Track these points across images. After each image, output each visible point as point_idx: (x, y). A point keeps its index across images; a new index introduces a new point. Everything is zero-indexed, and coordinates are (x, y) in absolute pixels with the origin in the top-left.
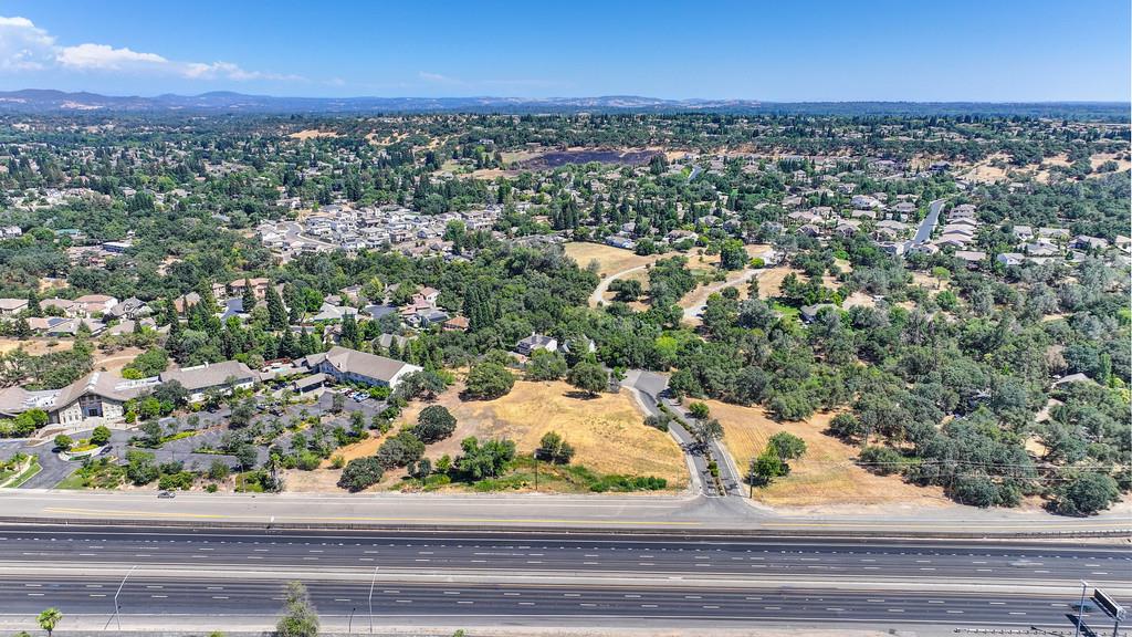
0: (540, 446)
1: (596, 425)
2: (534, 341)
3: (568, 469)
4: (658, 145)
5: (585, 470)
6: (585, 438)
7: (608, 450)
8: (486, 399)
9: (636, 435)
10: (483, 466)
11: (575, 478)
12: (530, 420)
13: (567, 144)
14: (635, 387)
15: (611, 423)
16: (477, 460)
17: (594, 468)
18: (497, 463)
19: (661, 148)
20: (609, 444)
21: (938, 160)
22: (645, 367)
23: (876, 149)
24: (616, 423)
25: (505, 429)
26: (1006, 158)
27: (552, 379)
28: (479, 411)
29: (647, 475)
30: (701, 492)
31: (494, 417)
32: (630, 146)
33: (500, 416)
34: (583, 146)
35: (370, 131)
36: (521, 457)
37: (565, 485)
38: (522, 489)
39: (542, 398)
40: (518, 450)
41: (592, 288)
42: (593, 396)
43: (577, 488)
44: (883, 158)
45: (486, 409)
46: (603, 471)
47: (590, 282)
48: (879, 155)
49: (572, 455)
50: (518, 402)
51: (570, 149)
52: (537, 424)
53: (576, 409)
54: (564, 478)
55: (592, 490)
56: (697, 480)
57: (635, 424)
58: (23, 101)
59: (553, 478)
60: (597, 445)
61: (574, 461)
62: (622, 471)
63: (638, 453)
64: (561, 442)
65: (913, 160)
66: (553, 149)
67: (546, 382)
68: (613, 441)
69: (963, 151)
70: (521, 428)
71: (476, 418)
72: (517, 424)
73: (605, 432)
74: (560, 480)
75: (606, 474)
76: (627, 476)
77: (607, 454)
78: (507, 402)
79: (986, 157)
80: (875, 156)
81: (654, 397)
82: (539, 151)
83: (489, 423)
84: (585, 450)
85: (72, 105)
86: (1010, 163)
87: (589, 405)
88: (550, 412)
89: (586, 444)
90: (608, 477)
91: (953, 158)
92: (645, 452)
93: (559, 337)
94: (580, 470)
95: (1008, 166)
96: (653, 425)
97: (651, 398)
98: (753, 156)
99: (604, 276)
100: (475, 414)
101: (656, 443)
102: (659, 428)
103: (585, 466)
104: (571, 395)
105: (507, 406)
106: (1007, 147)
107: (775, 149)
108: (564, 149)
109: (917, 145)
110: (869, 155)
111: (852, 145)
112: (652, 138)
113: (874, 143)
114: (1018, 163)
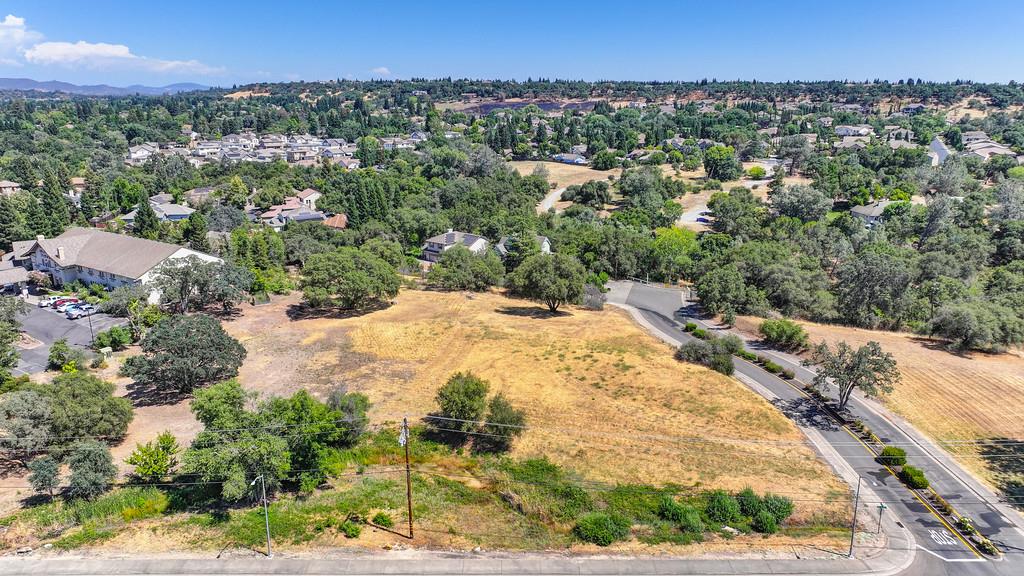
0: (437, 408)
1: (569, 360)
2: (450, 239)
3: (505, 467)
4: (599, 96)
5: (551, 470)
6: (548, 389)
7: (605, 418)
8: (339, 316)
9: (668, 382)
10: (251, 467)
11: (527, 496)
12: (423, 353)
13: (504, 95)
14: (628, 303)
15: (604, 358)
16: (231, 450)
17: (578, 467)
18: (304, 459)
19: (603, 99)
20: (604, 402)
21: (909, 103)
22: (637, 276)
23: (837, 95)
24: (614, 358)
25: (364, 370)
26: (983, 101)
27: (478, 289)
28: (315, 337)
29: (732, 483)
30: (911, 541)
31: (346, 347)
32: (570, 97)
33: (360, 345)
34: (521, 96)
35: (303, 91)
36: (388, 436)
37: (497, 521)
38: (368, 535)
39: (455, 314)
40: (376, 419)
41: (540, 195)
42: (554, 312)
43: (536, 531)
44: (847, 102)
45: (333, 332)
46: (602, 475)
47: (537, 186)
48: (841, 100)
49: (517, 432)
50: (403, 321)
51: (507, 100)
52: (438, 361)
53: (524, 333)
54: (495, 495)
55: (579, 534)
56: (870, 496)
57: (658, 359)
59: (463, 496)
60: (579, 406)
61: (522, 447)
62: (656, 473)
63: (682, 423)
64: (490, 396)
65: (881, 105)
66: (490, 100)
67: (467, 293)
68: (616, 395)
69: (935, 95)
70: (399, 367)
71: (307, 348)
72: (394, 360)
73: (592, 376)
74: (483, 501)
75: (612, 481)
76: (674, 489)
77: (607, 427)
78: (382, 320)
79: (960, 100)
80: (837, 101)
81: (672, 318)
82: (474, 102)
83: (332, 357)
84: (549, 417)
86: (989, 105)
87: (550, 327)
88: (468, 337)
89: (549, 402)
90: (619, 491)
91: (924, 100)
92: (700, 421)
93: (491, 234)
94: (538, 471)
95: (988, 109)
96: (698, 360)
97: (665, 318)
98: (706, 101)
99: (555, 186)
100: (305, 342)
101: (720, 400)
102: (715, 366)
103: (553, 459)
104: (512, 311)
105: (379, 327)
106: (982, 90)
107: (728, 96)
108: (501, 100)
109: (883, 89)
110: (831, 101)
111: (811, 91)
112: (594, 89)
113: (835, 88)
114: (999, 104)
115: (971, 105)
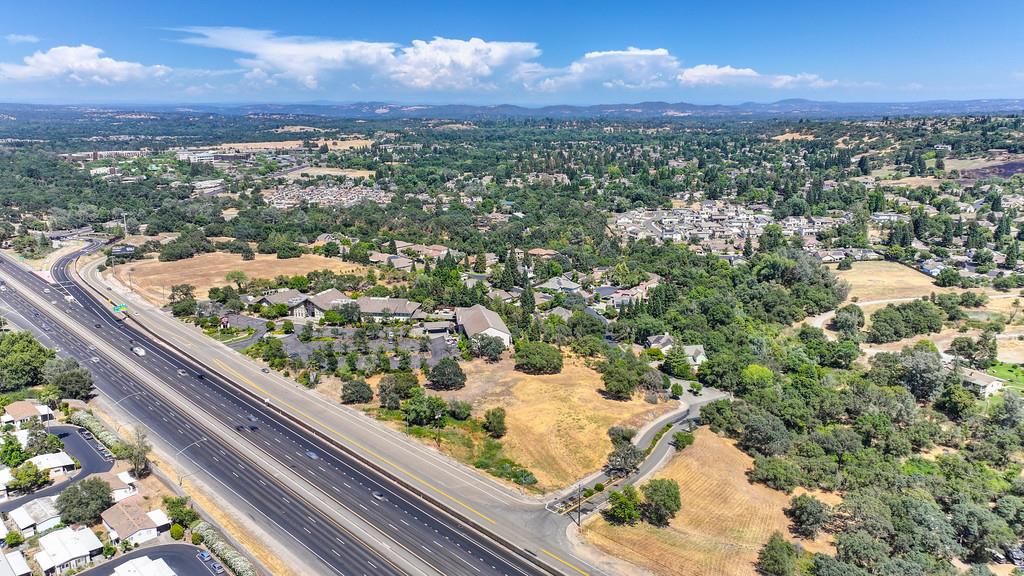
1: (569, 419)
6: (542, 425)
8: (529, 373)
9: (585, 438)
15: (584, 421)
16: (413, 407)
17: (508, 450)
20: (551, 436)
24: (586, 423)
25: (501, 398)
31: (510, 387)
33: (516, 388)
36: (476, 421)
37: (465, 453)
39: (572, 385)
43: (470, 458)
45: (515, 379)
49: (506, 434)
50: (546, 383)
53: (578, 402)
56: (566, 493)
57: (602, 430)
58: (640, 111)
59: (468, 444)
66: (1021, 158)
68: (557, 436)
71: (497, 384)
73: (564, 427)
74: (469, 448)
75: (507, 458)
76: (520, 465)
78: (540, 379)
82: (1000, 159)
83: (500, 390)
85: (671, 113)
88: (555, 397)
89: (535, 430)
90: (505, 460)
92: (566, 454)
99: (854, 300)
101: (587, 451)
103: (505, 445)
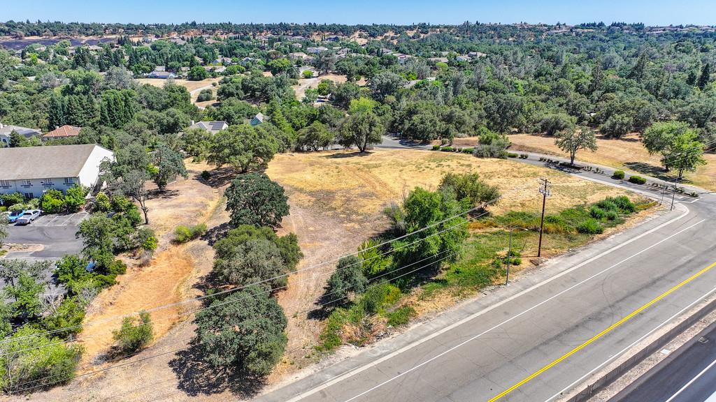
13: (23, 33)
19: (119, 36)
23: (286, 31)
26: (365, 34)
31: (299, 190)
32: (87, 35)
34: (39, 35)
44: (294, 35)
48: (290, 34)
51: (27, 38)
65: (313, 36)
69: (341, 30)
79: (354, 33)
80: (288, 35)
83: (304, 197)
86: (368, 36)
91: (336, 33)
95: (369, 38)
98: (203, 36)
106: (362, 28)
107: (217, 32)
108: (20, 37)
109: (313, 27)
110: (284, 34)
111: (270, 29)
112: (106, 29)
113: (285, 27)
114: (373, 36)
115: (360, 36)
